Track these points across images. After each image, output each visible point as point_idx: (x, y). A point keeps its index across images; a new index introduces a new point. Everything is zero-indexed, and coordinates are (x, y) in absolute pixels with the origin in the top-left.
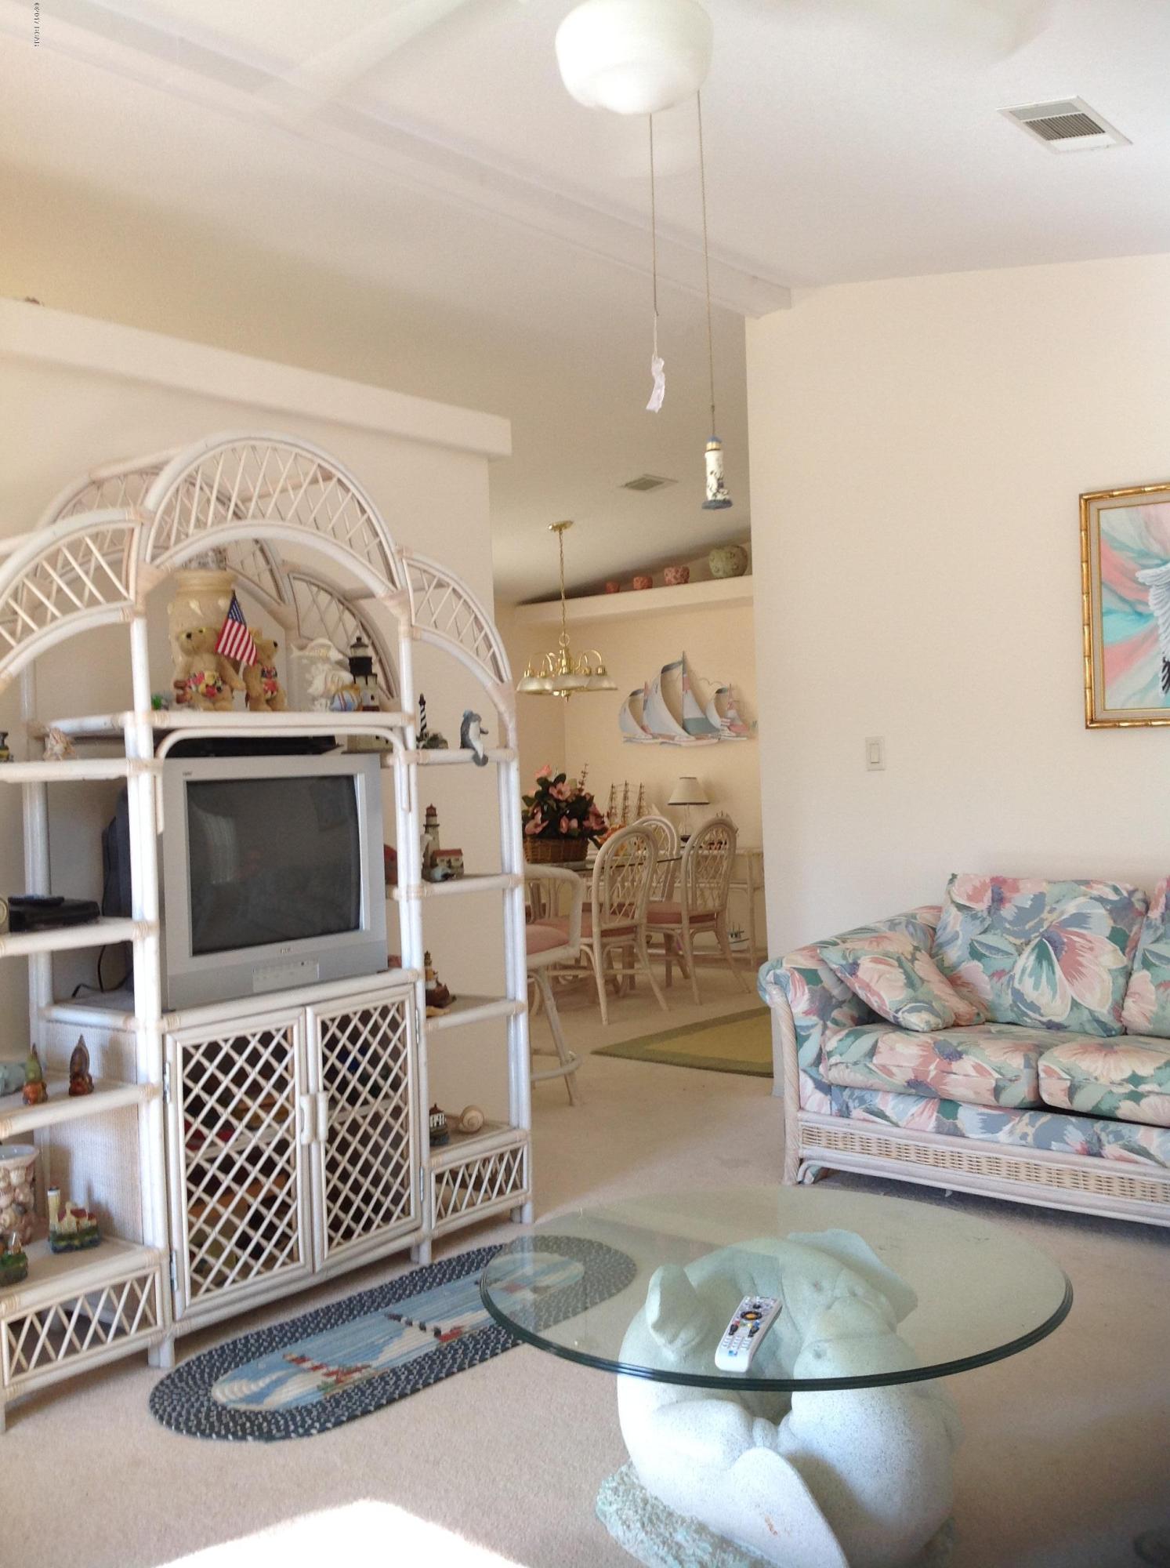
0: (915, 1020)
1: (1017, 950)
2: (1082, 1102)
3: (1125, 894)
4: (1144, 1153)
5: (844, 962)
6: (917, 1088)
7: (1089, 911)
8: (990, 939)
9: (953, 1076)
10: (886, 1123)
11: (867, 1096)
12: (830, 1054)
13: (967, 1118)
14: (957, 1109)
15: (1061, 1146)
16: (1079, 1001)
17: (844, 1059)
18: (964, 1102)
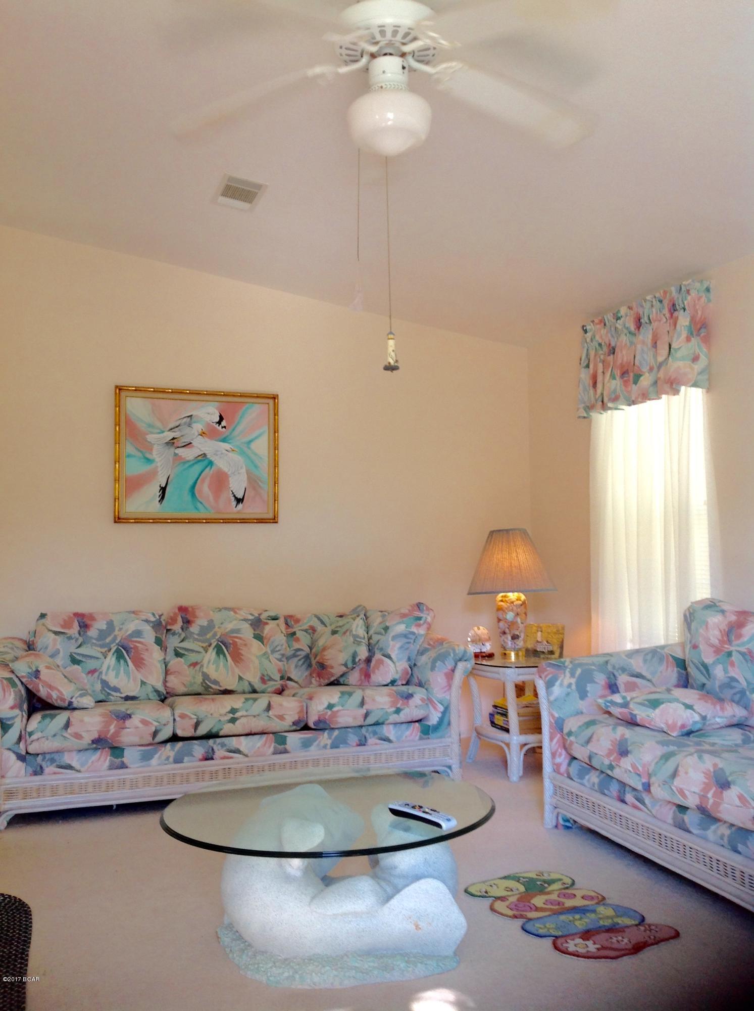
0: (88, 701)
1: (103, 655)
2: (202, 731)
3: (158, 617)
4: (237, 751)
5: (30, 671)
6: (99, 743)
7: (141, 628)
8: (83, 650)
9: (128, 730)
10: (74, 771)
11: (56, 756)
12: (31, 734)
13: (130, 756)
14: (123, 752)
15: (190, 758)
16: (145, 680)
17: (44, 734)
18: (127, 746)
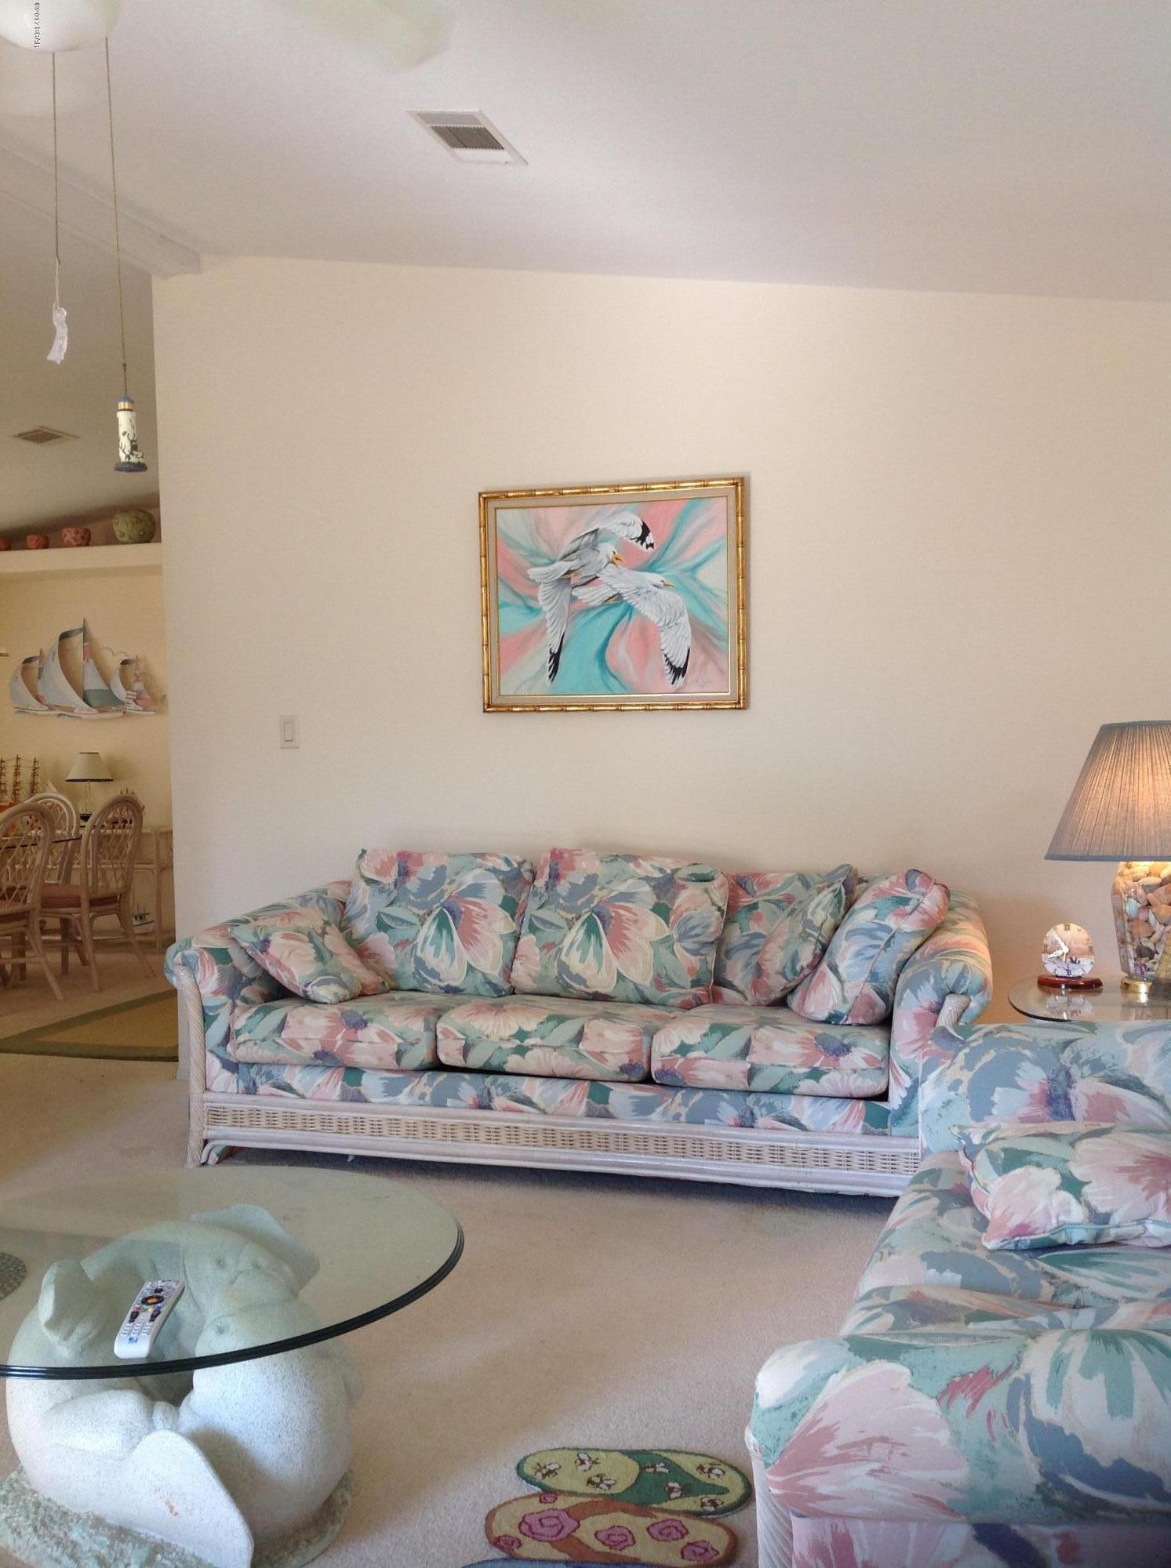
0: (324, 993)
1: (420, 920)
2: (476, 1059)
3: (516, 866)
4: (528, 1102)
5: (255, 940)
6: (324, 1058)
7: (483, 882)
8: (396, 911)
9: (359, 1044)
10: (294, 1096)
11: (275, 1072)
12: (238, 1033)
13: (371, 1084)
14: (361, 1076)
15: (457, 1102)
16: (474, 966)
17: (253, 1036)
18: (369, 1068)
